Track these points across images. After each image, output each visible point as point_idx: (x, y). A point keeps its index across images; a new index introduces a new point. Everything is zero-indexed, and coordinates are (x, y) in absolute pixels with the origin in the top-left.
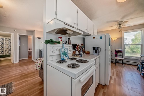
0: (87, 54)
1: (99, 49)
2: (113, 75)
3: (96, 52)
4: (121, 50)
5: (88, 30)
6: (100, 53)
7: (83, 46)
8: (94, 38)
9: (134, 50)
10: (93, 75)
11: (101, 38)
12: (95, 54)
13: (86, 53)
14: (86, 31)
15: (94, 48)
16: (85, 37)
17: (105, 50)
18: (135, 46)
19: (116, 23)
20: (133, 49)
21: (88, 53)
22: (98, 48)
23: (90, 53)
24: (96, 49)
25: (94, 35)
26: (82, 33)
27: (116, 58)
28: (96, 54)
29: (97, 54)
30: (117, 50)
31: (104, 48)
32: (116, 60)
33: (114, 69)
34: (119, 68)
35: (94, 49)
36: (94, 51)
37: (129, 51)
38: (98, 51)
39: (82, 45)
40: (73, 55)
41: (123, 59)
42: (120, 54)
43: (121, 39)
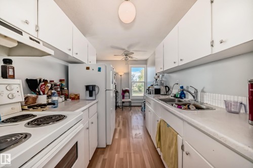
0: (73, 99)
1: (96, 89)
2: (119, 126)
3: (91, 95)
4: (128, 89)
5: (75, 51)
6: (97, 96)
7: (64, 84)
8: (88, 68)
10: (77, 142)
11: (99, 70)
12: (88, 98)
13: (70, 98)
14: (70, 53)
15: (87, 88)
16: (70, 66)
17: (106, 90)
19: (122, 52)
20: (140, 87)
21: (76, 98)
22: (94, 87)
23: (80, 98)
24: (91, 88)
25: (89, 63)
26: (52, 52)
27: (123, 100)
28: (91, 98)
29: (93, 98)
30: (124, 89)
31: (104, 87)
32: (123, 102)
33: (120, 116)
35: (87, 90)
36: (88, 92)
37: (137, 89)
38: (94, 92)
39: (61, 81)
40: (26, 107)
41: (130, 100)
42: (127, 94)
43: (128, 74)
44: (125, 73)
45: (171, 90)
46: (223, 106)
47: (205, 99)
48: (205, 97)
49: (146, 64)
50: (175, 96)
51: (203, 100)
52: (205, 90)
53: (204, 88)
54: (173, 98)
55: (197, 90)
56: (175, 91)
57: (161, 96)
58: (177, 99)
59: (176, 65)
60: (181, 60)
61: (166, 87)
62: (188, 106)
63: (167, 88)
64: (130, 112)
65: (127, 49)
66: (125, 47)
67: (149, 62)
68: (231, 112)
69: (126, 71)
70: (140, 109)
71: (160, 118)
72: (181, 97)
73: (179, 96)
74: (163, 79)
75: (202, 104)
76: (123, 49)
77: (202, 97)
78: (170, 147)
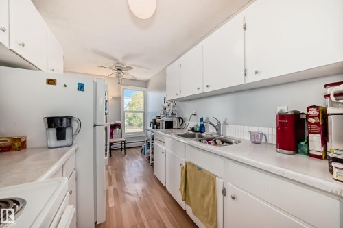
1: (75, 124)
2: (110, 184)
4: (120, 122)
8: (51, 82)
9: (131, 122)
11: (81, 87)
12: (55, 143)
17: (95, 125)
18: (132, 114)
23: (28, 144)
27: (112, 141)
30: (112, 123)
32: (111, 144)
34: (118, 161)
36: (53, 130)
41: (122, 139)
42: (117, 130)
43: (118, 99)
44: (113, 98)
45: (187, 123)
46: (248, 138)
47: (227, 131)
48: (227, 129)
49: (146, 87)
50: (193, 130)
51: (226, 133)
52: (227, 122)
53: (226, 119)
54: (191, 132)
55: (219, 121)
56: (193, 123)
57: (174, 131)
58: (197, 134)
59: (200, 92)
60: (208, 86)
61: (180, 118)
62: (215, 141)
63: (181, 120)
64: (125, 158)
65: (121, 60)
66: (119, 57)
67: (151, 85)
68: (255, 143)
69: (115, 95)
70: (138, 151)
71: (183, 160)
72: (200, 131)
73: (198, 130)
74: (175, 109)
75: (226, 137)
76: (114, 59)
77: (225, 130)
78: (203, 196)
